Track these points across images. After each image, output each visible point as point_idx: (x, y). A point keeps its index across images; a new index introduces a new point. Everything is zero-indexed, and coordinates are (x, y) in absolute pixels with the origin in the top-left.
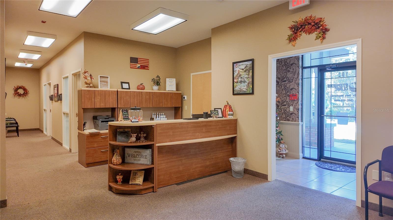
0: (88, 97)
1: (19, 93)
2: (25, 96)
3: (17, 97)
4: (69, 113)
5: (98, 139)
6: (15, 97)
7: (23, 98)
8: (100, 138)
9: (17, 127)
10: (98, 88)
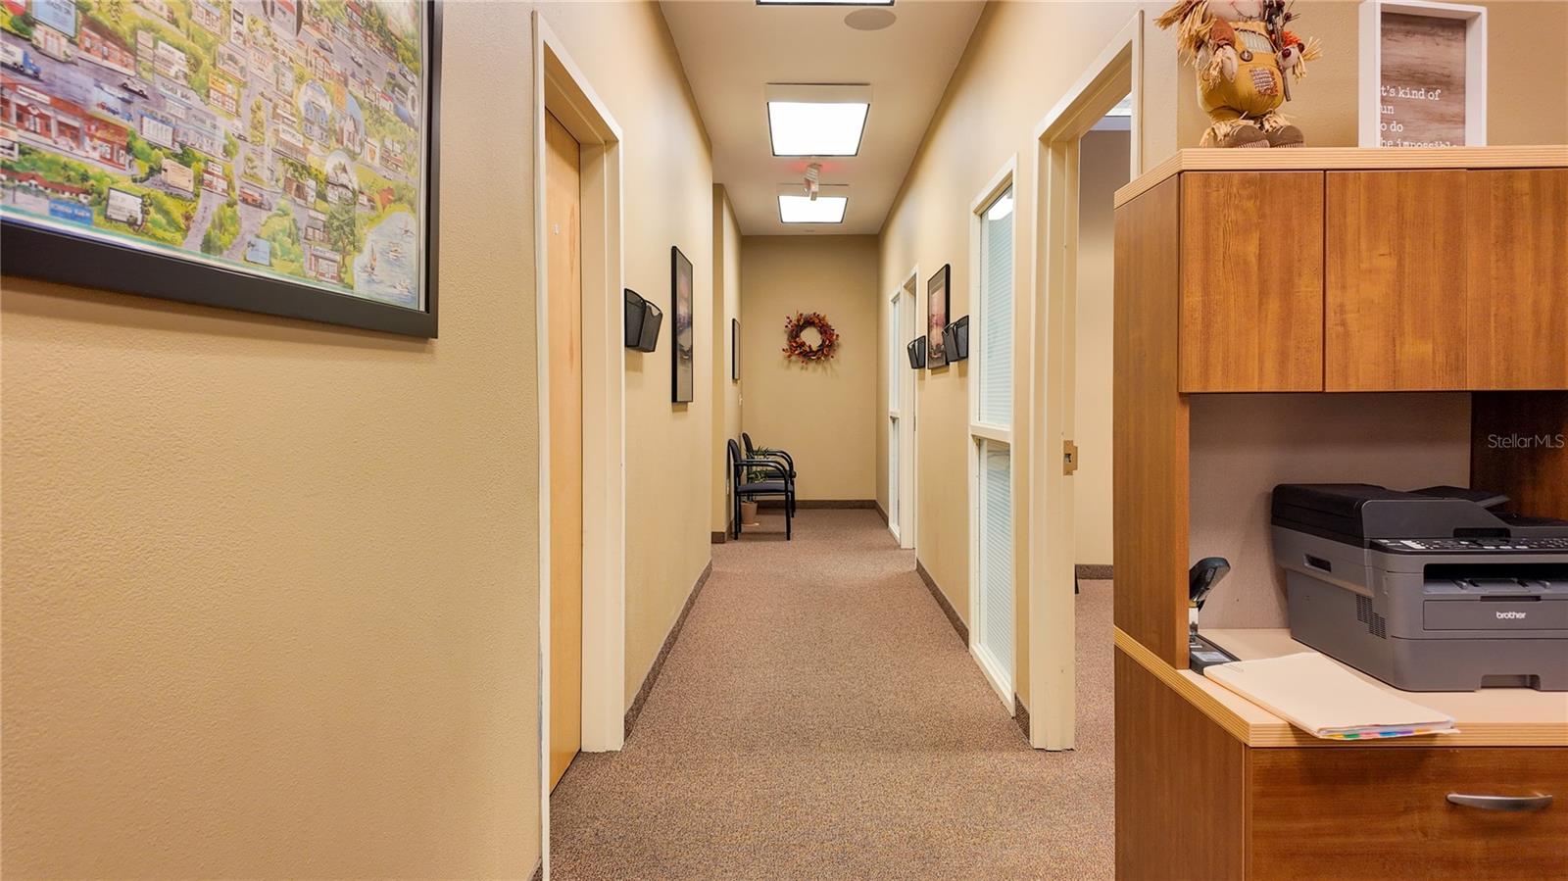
0: (1253, 260)
1: (803, 344)
2: (826, 356)
3: (796, 362)
4: (1010, 440)
5: (1415, 819)
6: (790, 361)
7: (820, 368)
8: (1440, 819)
9: (789, 492)
10: (1357, 146)
